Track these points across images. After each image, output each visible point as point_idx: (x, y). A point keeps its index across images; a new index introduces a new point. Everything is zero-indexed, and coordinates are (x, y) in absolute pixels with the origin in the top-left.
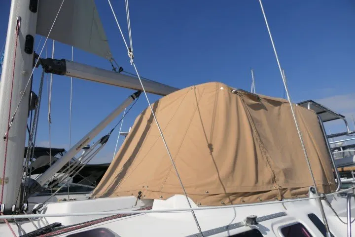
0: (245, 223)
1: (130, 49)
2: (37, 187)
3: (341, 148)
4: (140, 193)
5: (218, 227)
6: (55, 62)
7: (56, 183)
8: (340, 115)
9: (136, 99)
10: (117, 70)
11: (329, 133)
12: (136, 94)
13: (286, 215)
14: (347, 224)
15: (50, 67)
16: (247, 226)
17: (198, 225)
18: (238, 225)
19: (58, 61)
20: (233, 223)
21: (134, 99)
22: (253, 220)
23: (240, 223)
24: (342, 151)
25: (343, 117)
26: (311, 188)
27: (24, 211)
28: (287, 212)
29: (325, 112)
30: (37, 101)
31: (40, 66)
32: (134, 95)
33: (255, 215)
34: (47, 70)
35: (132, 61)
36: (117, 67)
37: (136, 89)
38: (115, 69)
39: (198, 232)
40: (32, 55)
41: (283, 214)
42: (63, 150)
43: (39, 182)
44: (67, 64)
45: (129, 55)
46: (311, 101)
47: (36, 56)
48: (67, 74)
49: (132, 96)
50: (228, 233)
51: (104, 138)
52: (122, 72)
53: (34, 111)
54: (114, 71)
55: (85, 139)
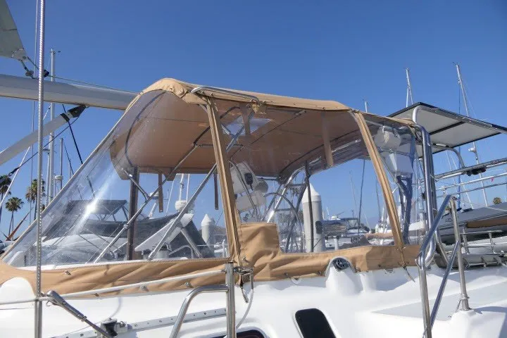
29: (461, 123)
46: (422, 104)
49: (63, 115)
54: (29, 77)
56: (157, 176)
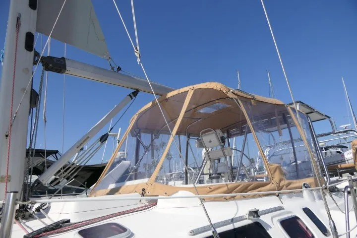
0: (247, 216)
1: (136, 48)
2: (39, 186)
3: (324, 149)
4: (143, 190)
5: (223, 220)
6: (55, 60)
7: (57, 181)
8: (326, 116)
9: (134, 98)
10: (115, 69)
11: (318, 132)
12: (133, 93)
13: (284, 209)
14: (345, 213)
15: (51, 65)
16: (249, 219)
17: (209, 218)
18: (241, 219)
19: (58, 59)
20: (236, 216)
21: (132, 98)
22: (255, 213)
23: (243, 216)
24: (324, 151)
25: (329, 117)
26: (304, 184)
27: (28, 210)
28: (284, 206)
29: (312, 112)
30: (38, 99)
31: (41, 64)
32: (132, 95)
33: (257, 208)
34: (47, 68)
35: (139, 60)
36: (115, 66)
37: (133, 89)
38: (113, 68)
39: (209, 224)
40: (32, 53)
41: (281, 208)
42: (57, 152)
43: (41, 181)
44: (67, 62)
45: (136, 54)
46: (300, 102)
47: (37, 54)
48: (66, 72)
49: (130, 95)
50: (234, 225)
51: (103, 137)
52: (120, 72)
53: (35, 109)
54: (112, 70)
55: (85, 138)
56: (150, 135)
